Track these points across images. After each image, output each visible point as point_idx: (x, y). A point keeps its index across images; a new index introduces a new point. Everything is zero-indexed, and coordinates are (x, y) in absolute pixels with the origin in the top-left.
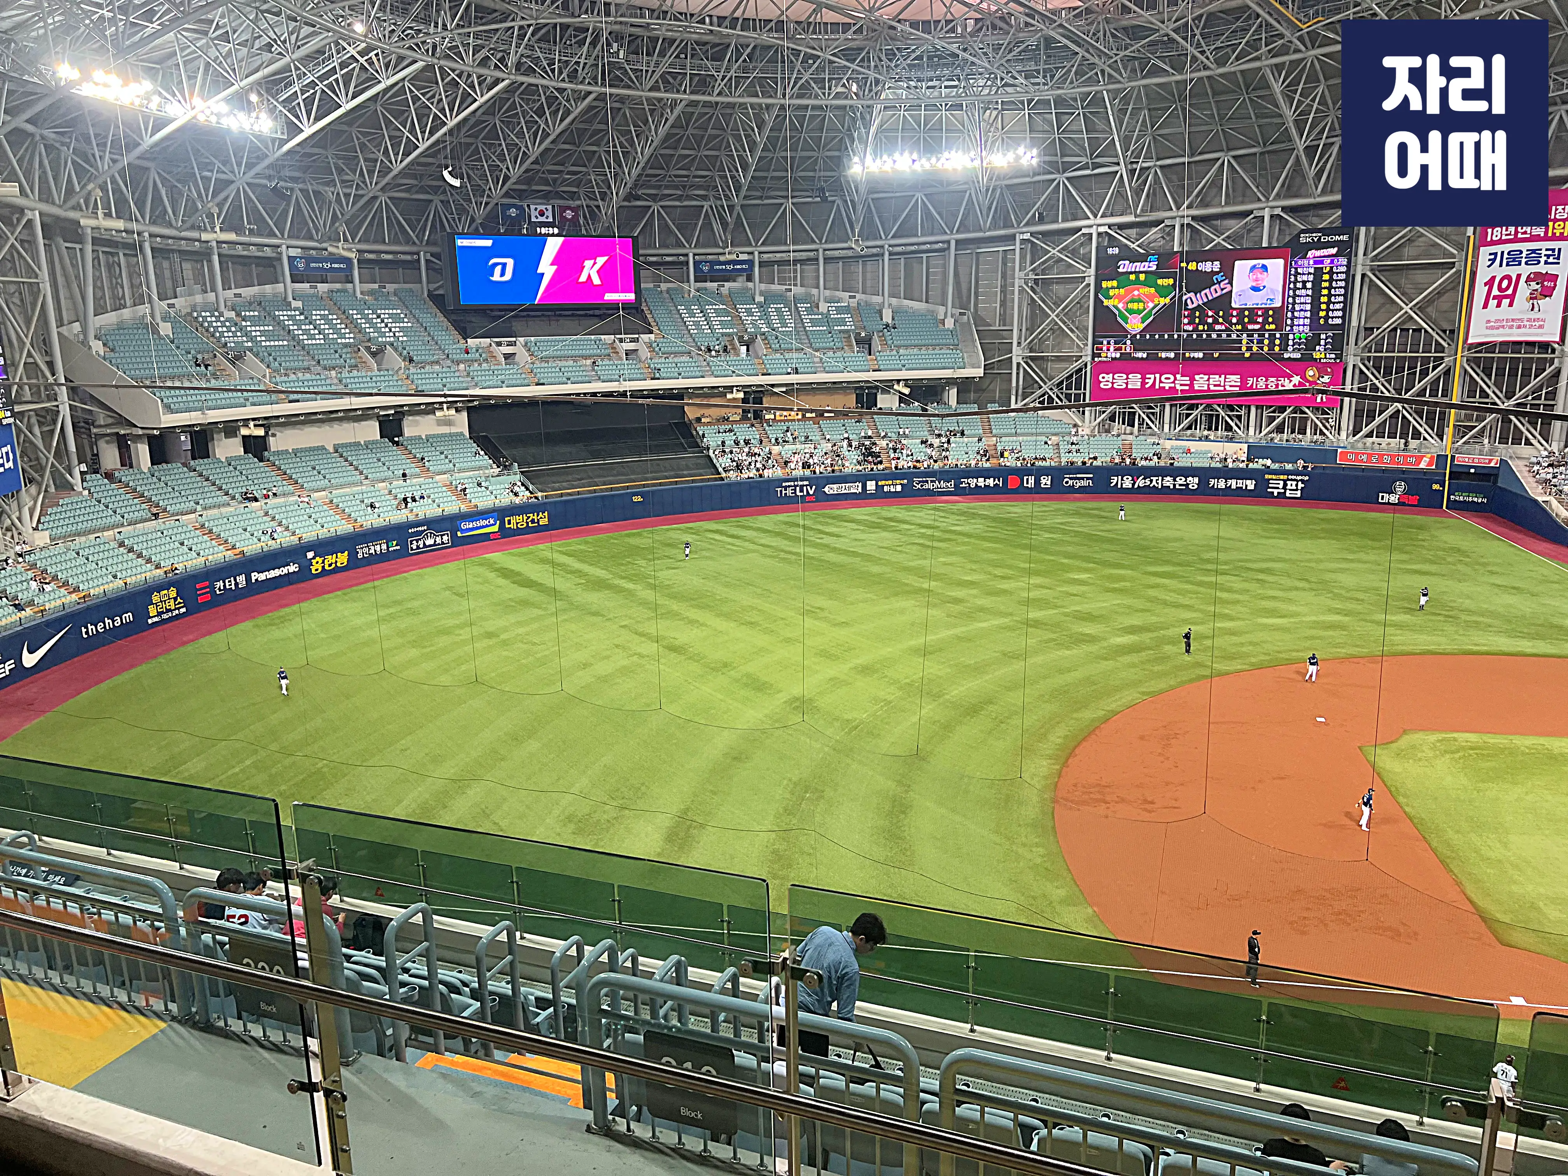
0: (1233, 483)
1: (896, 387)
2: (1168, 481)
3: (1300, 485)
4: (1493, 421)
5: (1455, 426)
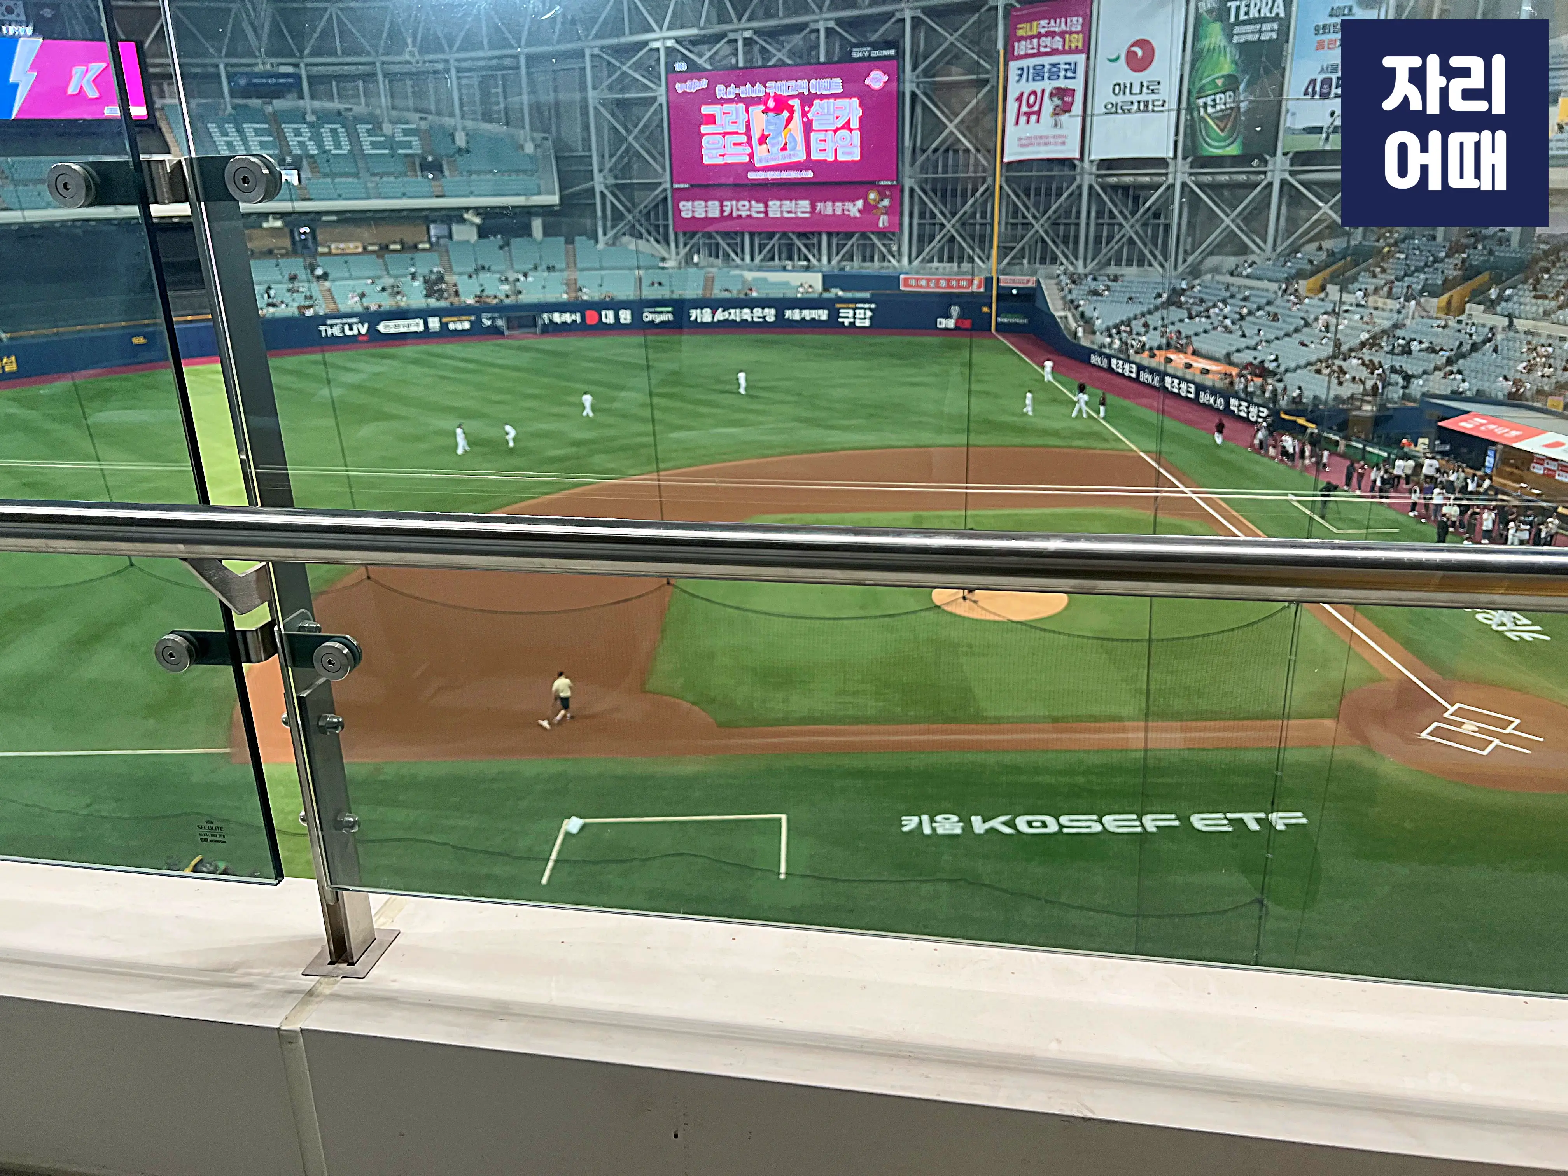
0: (807, 314)
1: (466, 216)
2: (746, 314)
3: (869, 314)
4: (1029, 241)
5: (998, 248)
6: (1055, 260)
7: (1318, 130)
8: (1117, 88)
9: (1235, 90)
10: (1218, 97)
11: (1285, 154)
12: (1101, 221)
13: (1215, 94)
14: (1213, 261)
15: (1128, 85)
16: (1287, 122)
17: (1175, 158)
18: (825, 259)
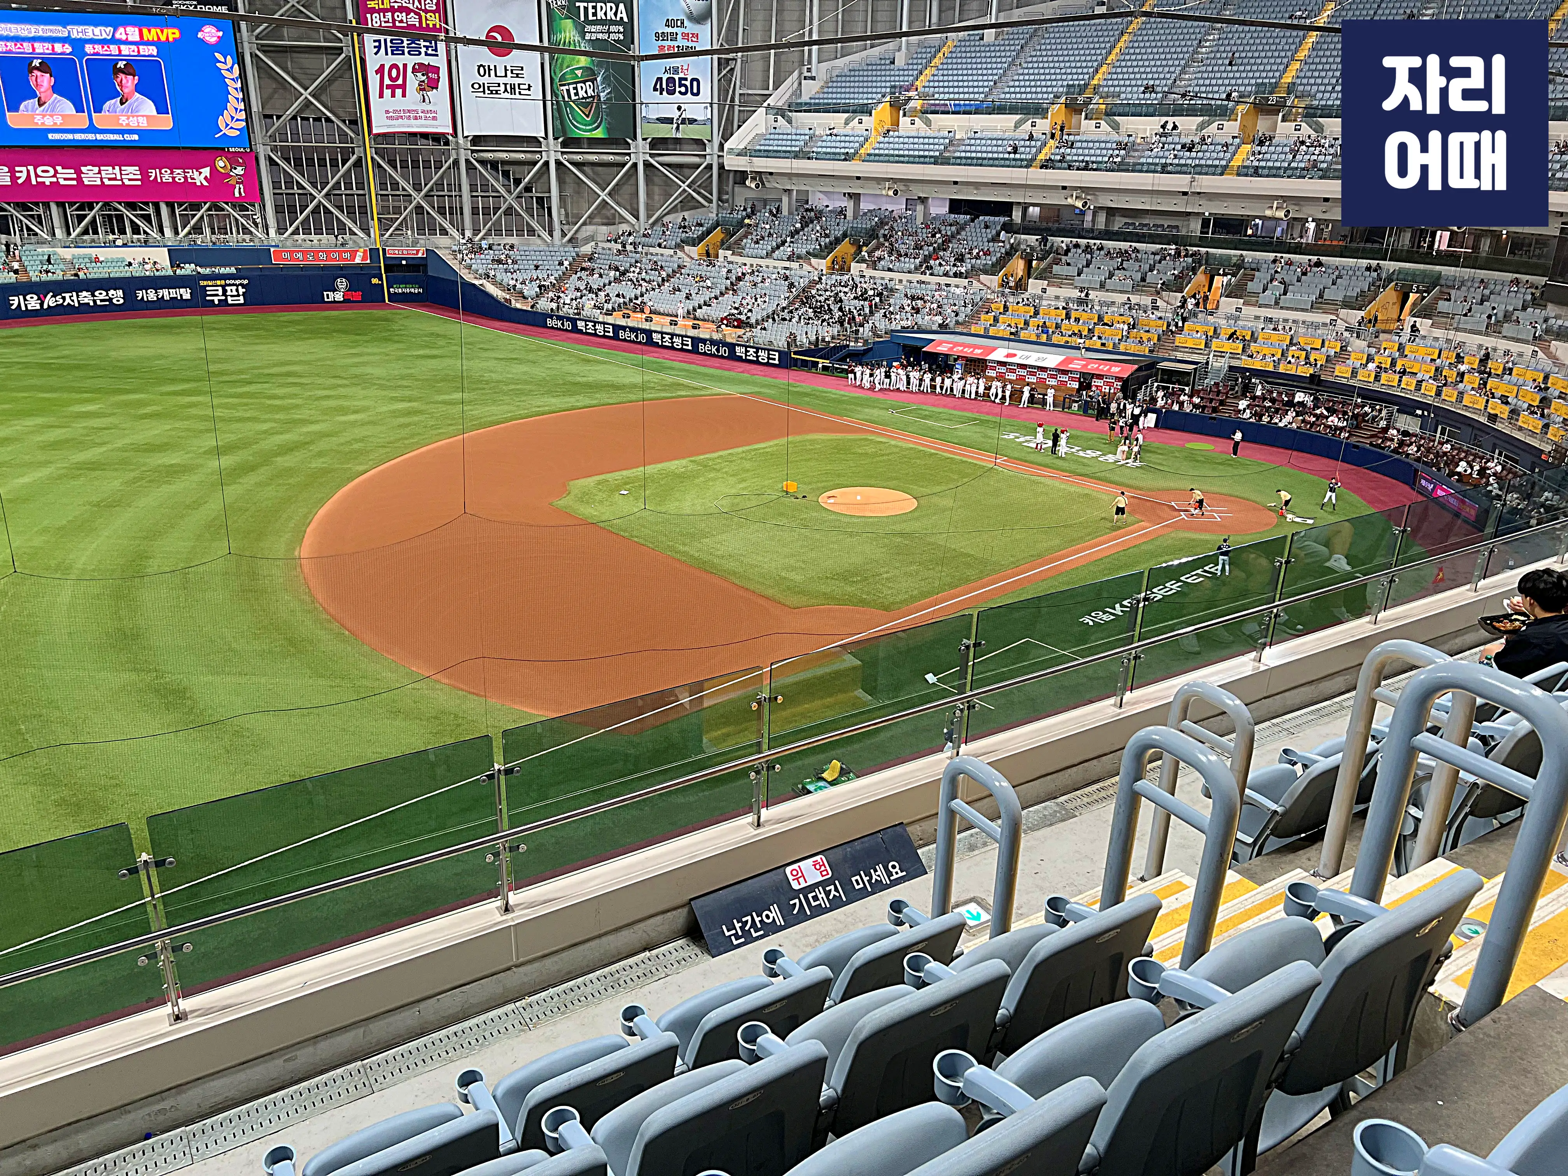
0: (165, 294)
2: (85, 297)
3: (241, 290)
4: (412, 212)
5: (379, 219)
6: (444, 232)
8: (482, 69)
9: (593, 81)
10: (579, 86)
11: (645, 139)
12: (474, 194)
13: (576, 83)
14: (589, 230)
15: (492, 67)
16: (642, 112)
17: (546, 137)
18: (168, 232)
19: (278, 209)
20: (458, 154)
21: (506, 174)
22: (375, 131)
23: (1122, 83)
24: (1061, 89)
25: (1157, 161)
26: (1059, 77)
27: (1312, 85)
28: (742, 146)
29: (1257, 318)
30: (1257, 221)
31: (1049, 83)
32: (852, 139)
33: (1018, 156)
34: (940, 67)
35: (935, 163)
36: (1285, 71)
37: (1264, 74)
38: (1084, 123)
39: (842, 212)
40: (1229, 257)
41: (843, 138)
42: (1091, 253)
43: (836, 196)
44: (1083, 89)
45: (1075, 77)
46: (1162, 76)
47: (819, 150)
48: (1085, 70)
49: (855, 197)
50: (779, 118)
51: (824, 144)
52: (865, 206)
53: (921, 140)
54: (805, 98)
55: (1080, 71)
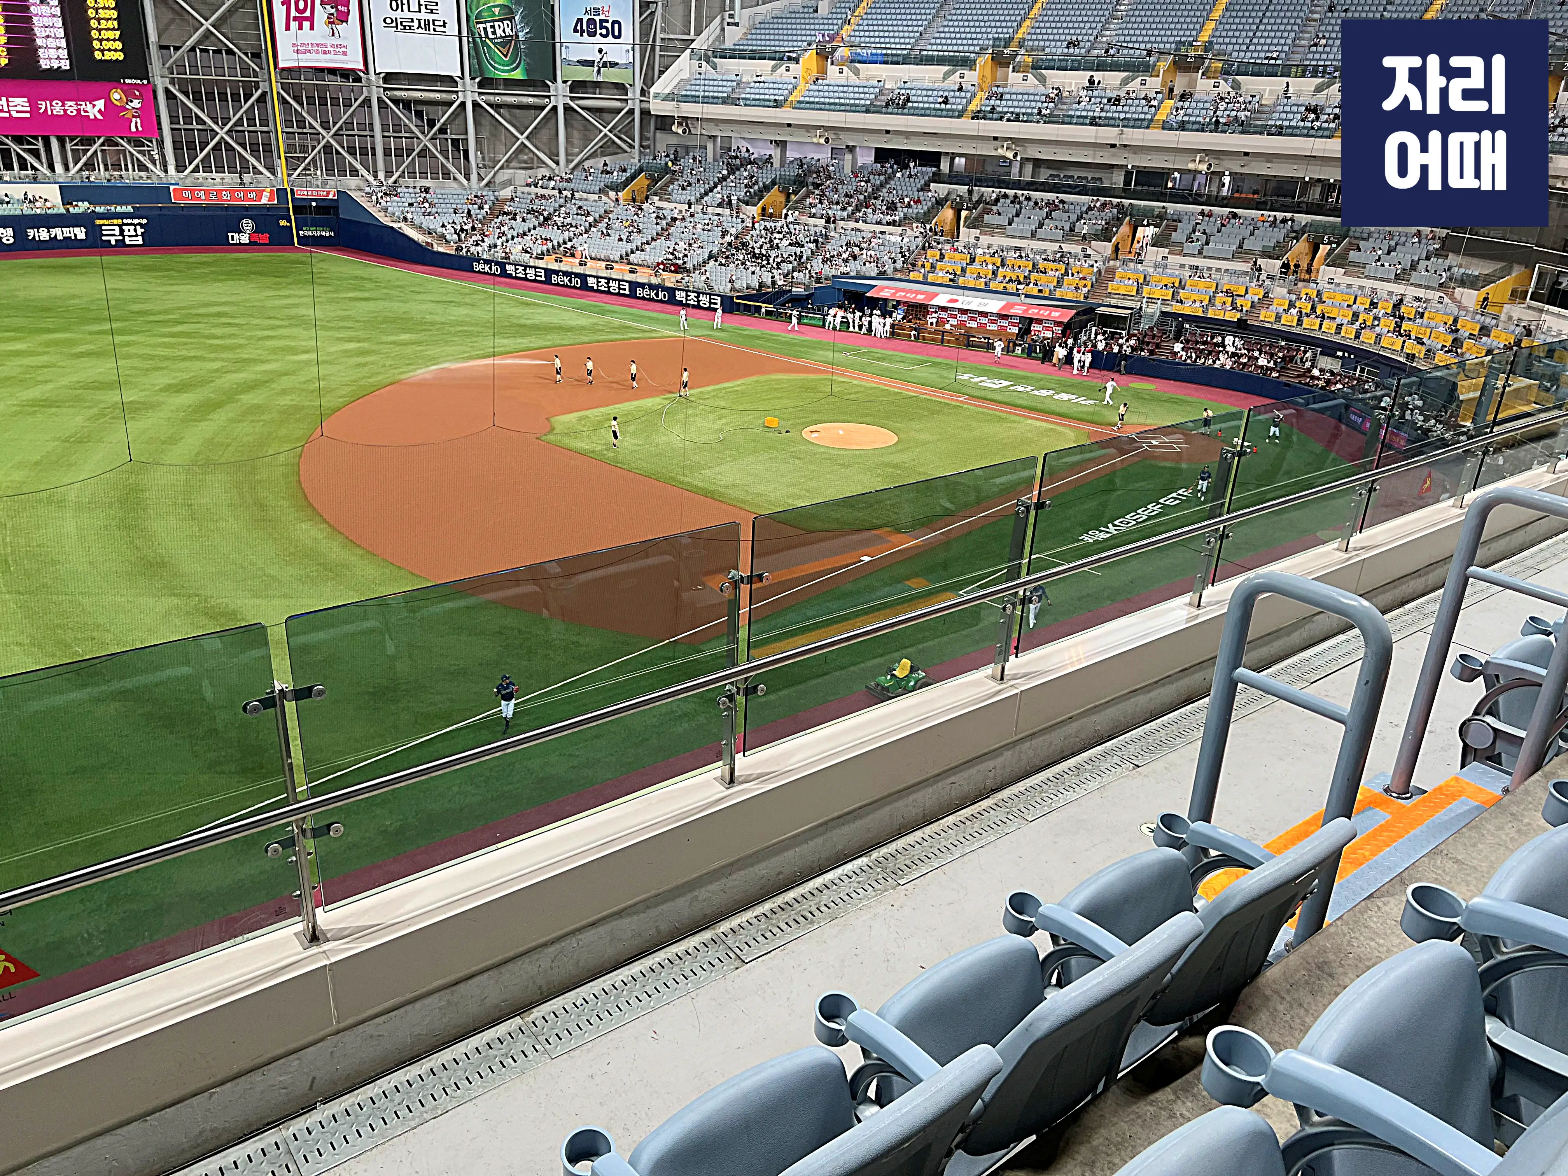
0: (58, 233)
3: (140, 230)
4: (319, 152)
5: (286, 158)
6: (355, 173)
7: (590, 64)
9: (511, 19)
10: (496, 24)
11: (565, 82)
12: (386, 134)
13: (493, 21)
14: (506, 174)
16: (562, 54)
17: (462, 77)
18: (59, 168)
19: (177, 146)
20: (369, 92)
21: (419, 115)
22: (281, 65)
23: (1046, 37)
24: (987, 42)
25: (1084, 113)
26: (984, 30)
27: (1227, 44)
28: (667, 91)
29: (1182, 266)
30: (1177, 175)
31: (974, 36)
32: (780, 86)
33: (948, 106)
34: (865, 17)
35: (867, 111)
36: (1201, 30)
37: (1181, 33)
38: (1011, 74)
39: (769, 160)
40: (1152, 209)
41: (771, 85)
42: (1020, 203)
43: (760, 144)
44: (1008, 42)
45: (1000, 30)
46: (1084, 32)
47: (748, 96)
48: (1009, 24)
49: (782, 145)
50: (704, 63)
51: (752, 91)
52: (791, 155)
53: (851, 89)
54: (728, 44)
55: (1004, 24)
